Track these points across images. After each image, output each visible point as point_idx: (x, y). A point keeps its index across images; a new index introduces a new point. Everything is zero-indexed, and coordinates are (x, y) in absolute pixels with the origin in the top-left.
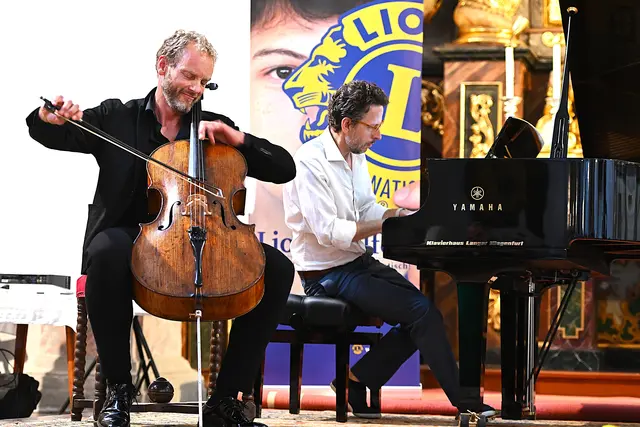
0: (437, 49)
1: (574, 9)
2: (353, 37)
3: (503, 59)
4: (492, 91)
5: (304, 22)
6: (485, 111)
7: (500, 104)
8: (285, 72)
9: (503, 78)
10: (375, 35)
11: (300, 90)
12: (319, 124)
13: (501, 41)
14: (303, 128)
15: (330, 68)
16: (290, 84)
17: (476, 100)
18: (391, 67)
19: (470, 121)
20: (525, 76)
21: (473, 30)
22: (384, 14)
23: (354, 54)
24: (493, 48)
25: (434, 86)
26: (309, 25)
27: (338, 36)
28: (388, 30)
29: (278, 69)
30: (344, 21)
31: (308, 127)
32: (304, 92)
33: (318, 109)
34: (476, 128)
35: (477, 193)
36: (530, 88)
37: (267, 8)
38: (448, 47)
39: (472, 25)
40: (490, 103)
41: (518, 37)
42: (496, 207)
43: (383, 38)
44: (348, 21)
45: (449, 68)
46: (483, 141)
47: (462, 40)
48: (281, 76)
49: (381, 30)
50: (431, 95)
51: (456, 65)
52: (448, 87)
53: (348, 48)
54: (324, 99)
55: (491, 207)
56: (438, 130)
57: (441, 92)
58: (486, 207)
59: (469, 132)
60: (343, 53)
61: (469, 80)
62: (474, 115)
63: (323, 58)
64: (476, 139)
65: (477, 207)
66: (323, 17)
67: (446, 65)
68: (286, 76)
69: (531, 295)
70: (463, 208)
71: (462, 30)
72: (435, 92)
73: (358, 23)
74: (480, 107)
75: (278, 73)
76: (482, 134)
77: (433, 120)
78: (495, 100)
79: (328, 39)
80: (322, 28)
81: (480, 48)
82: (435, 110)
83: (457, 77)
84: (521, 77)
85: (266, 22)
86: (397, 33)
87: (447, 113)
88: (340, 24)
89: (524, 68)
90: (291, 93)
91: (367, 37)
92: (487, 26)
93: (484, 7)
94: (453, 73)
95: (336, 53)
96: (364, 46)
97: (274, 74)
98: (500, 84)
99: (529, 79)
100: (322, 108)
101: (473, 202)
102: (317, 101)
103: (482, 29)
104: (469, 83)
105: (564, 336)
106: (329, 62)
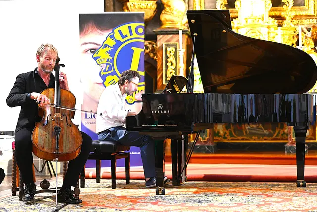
0: (154, 30)
1: (196, 34)
2: (118, 37)
3: (178, 34)
4: (175, 46)
5: (99, 31)
6: (173, 53)
7: (178, 52)
8: (93, 51)
9: (178, 41)
10: (126, 36)
11: (99, 57)
12: (106, 70)
13: (177, 27)
14: (100, 72)
15: (110, 49)
16: (95, 55)
17: (169, 49)
18: (133, 48)
19: (167, 57)
20: (187, 39)
21: (167, 23)
22: (130, 28)
23: (119, 43)
24: (175, 30)
25: (153, 43)
26: (101, 32)
27: (112, 37)
28: (131, 34)
29: (91, 50)
30: (115, 31)
31: (102, 71)
32: (101, 58)
33: (105, 64)
34: (169, 60)
35: (160, 107)
36: (189, 43)
37: (85, 27)
38: (158, 30)
39: (167, 21)
40: (174, 50)
41: (184, 25)
42: (167, 112)
43: (129, 37)
44: (116, 31)
45: (159, 37)
46: (172, 65)
47: (163, 27)
48: (92, 52)
49: (128, 34)
50: (153, 46)
51: (162, 36)
52: (159, 44)
53: (117, 41)
54: (108, 60)
55: (165, 112)
56: (155, 60)
57: (156, 45)
58: (163, 112)
59: (167, 62)
60: (115, 43)
61: (167, 42)
62: (169, 55)
63: (107, 45)
64: (169, 64)
65: (160, 112)
66: (107, 30)
67: (158, 36)
68: (93, 52)
69: (183, 139)
70: (155, 112)
71: (163, 23)
72: (154, 46)
73: (120, 31)
74: (170, 52)
75: (90, 51)
76: (171, 62)
77: (154, 56)
78: (176, 49)
79: (109, 38)
80: (106, 33)
81: (170, 30)
82: (154, 52)
83: (161, 41)
84: (186, 40)
85: (85, 32)
86: (135, 35)
87: (158, 54)
88: (113, 32)
89: (187, 36)
90: (95, 58)
91: (123, 37)
92: (172, 21)
93: (172, 14)
94: (160, 39)
95: (112, 43)
96: (122, 40)
97: (89, 51)
98: (178, 43)
99: (189, 40)
100: (107, 64)
101: (159, 110)
102: (105, 61)
103: (171, 23)
104: (166, 43)
105: (201, 140)
106: (109, 46)
